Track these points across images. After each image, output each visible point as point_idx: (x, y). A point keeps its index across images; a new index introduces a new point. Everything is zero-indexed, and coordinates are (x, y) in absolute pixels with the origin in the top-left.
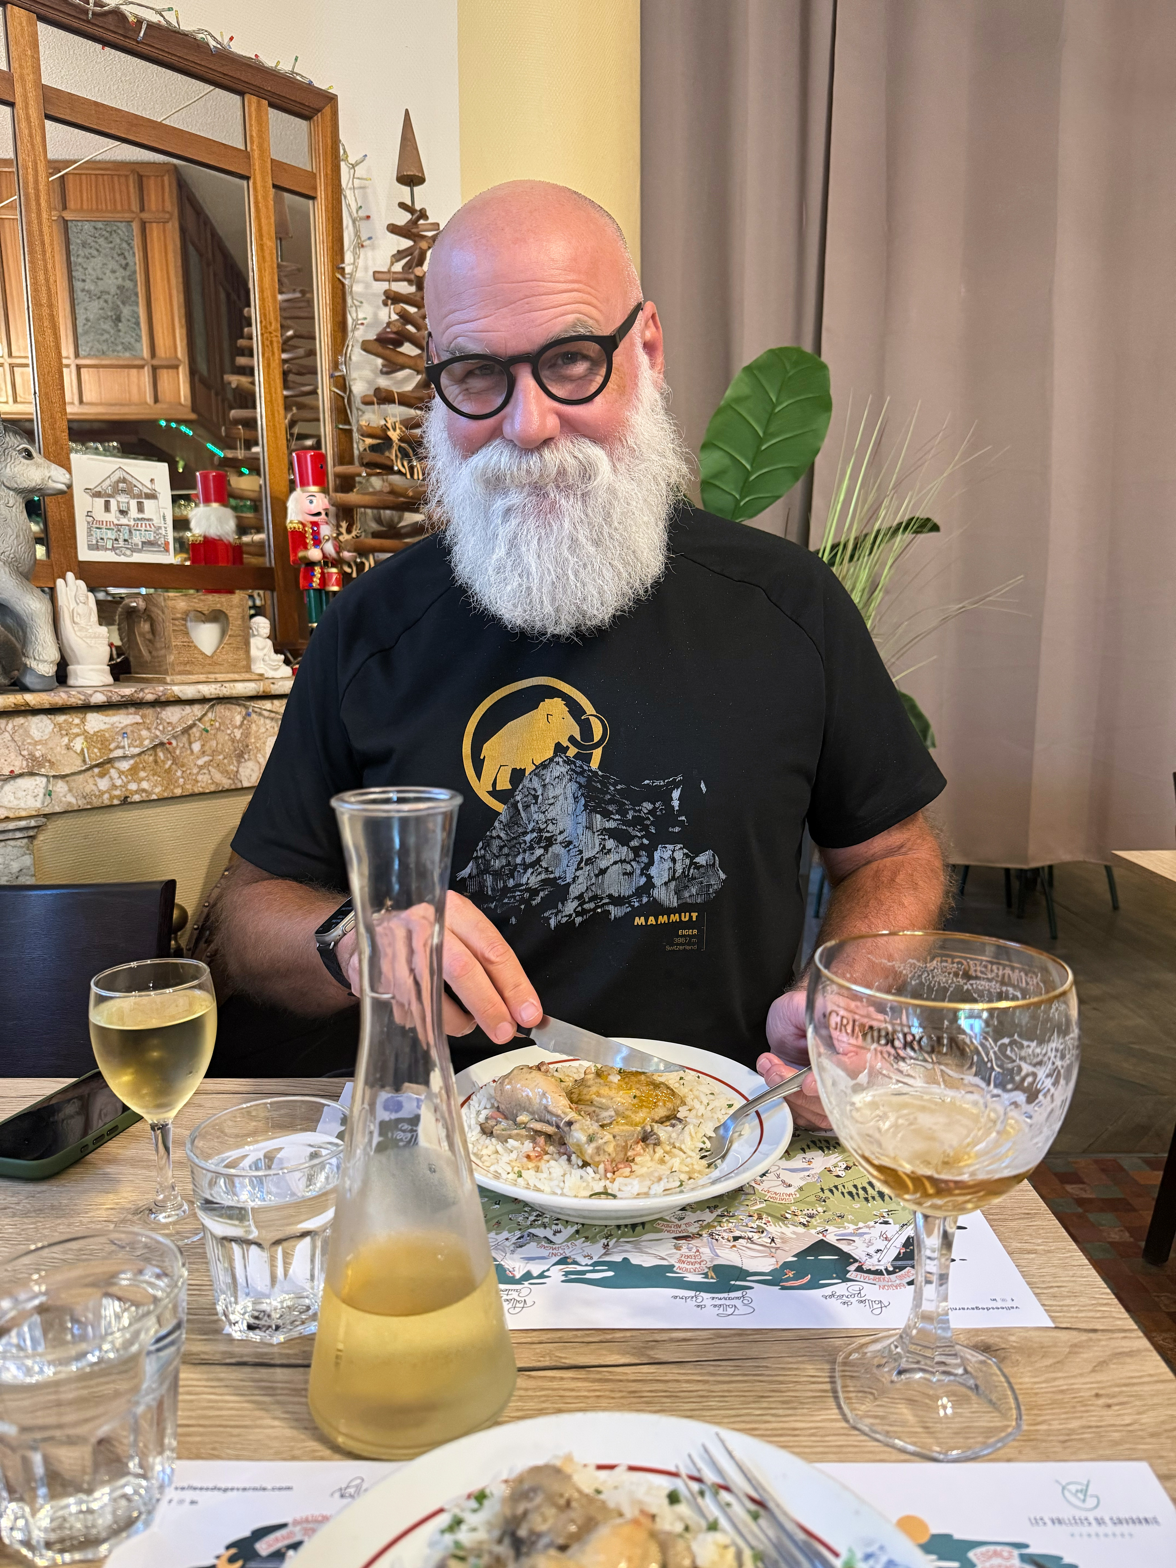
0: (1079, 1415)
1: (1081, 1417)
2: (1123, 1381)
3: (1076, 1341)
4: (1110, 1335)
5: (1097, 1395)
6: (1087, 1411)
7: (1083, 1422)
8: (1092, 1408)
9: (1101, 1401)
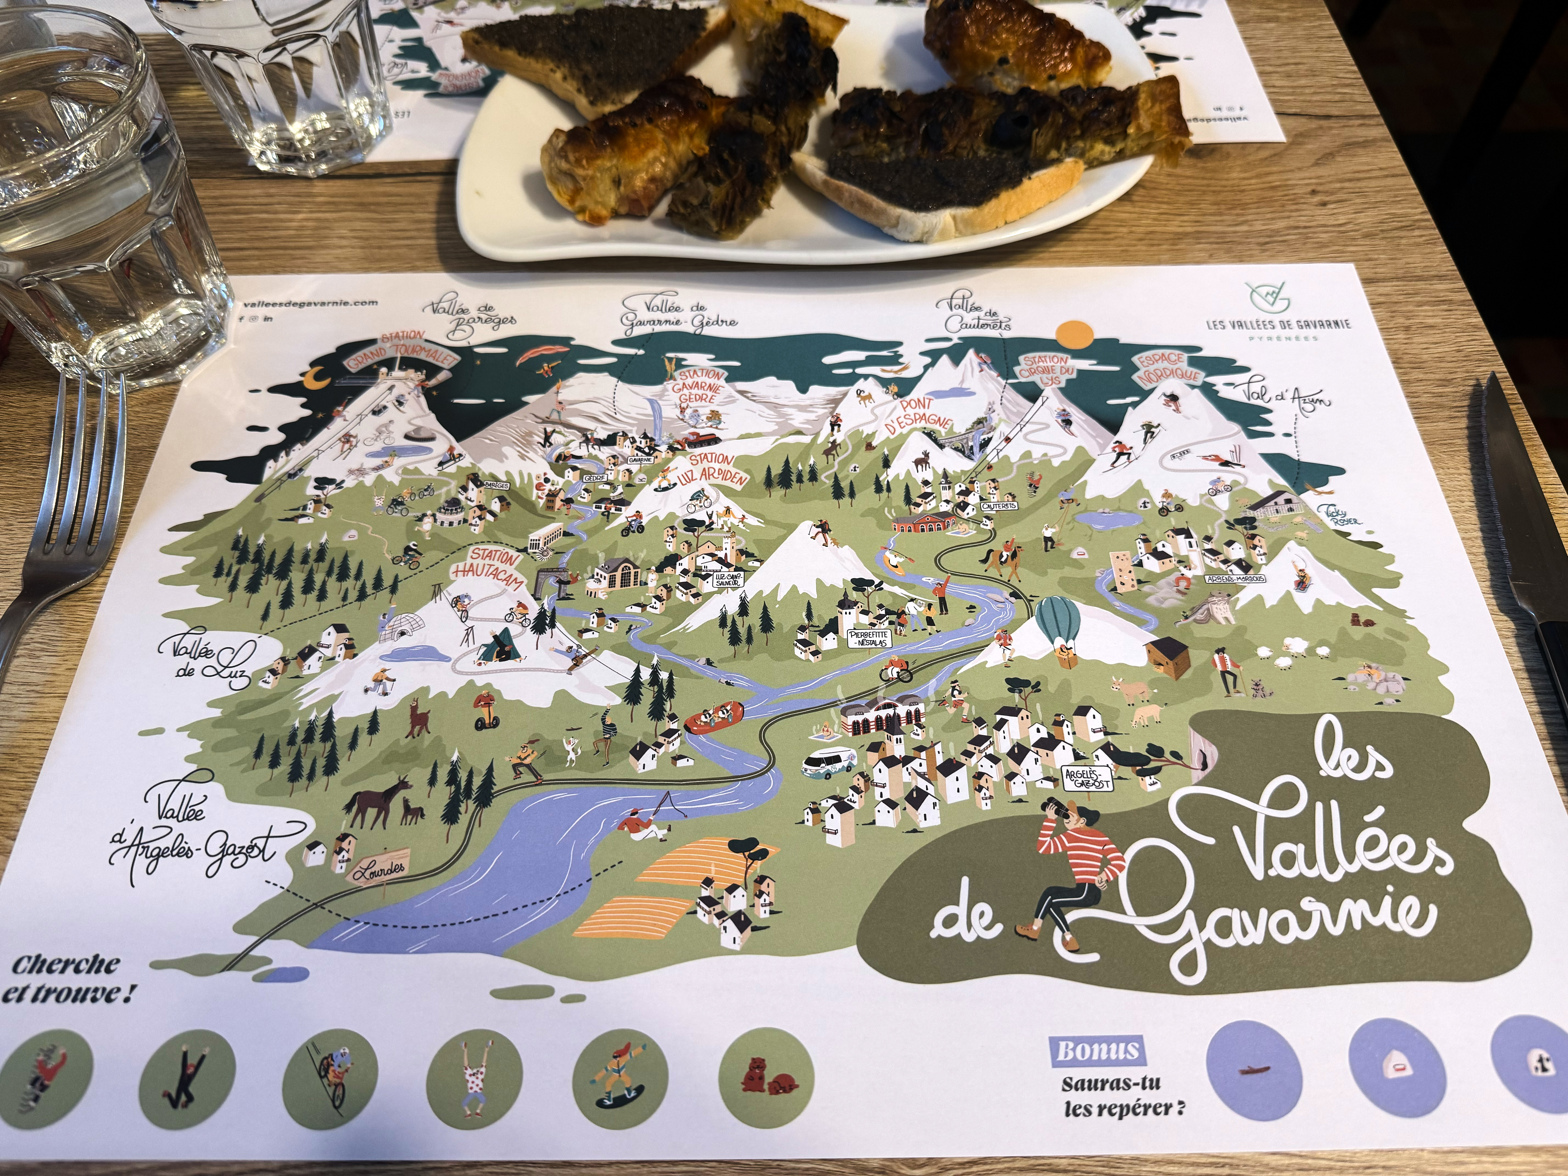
0: (1287, 214)
1: (1289, 217)
2: (1348, 176)
3: (1301, 129)
4: (1344, 122)
5: (1314, 192)
6: (1297, 210)
7: (1291, 222)
8: (1305, 206)
9: (1317, 199)
